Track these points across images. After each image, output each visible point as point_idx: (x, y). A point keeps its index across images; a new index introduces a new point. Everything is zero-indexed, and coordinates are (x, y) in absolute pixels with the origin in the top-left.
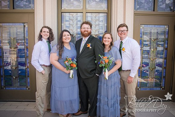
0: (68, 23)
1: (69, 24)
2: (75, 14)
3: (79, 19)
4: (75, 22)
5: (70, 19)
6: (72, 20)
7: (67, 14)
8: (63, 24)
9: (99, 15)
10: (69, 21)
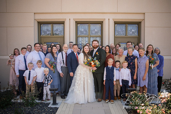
0: (81, 42)
2: (84, 38)
3: (87, 40)
4: (84, 42)
6: (83, 41)
7: (80, 38)
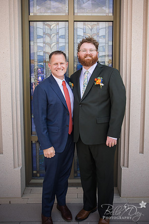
0: (41, 40)
1: (44, 43)
2: (53, 24)
3: (62, 32)
4: (54, 39)
5: (44, 33)
6: (50, 35)
7: (40, 24)
8: (32, 43)
9: (98, 25)
10: (42, 37)
